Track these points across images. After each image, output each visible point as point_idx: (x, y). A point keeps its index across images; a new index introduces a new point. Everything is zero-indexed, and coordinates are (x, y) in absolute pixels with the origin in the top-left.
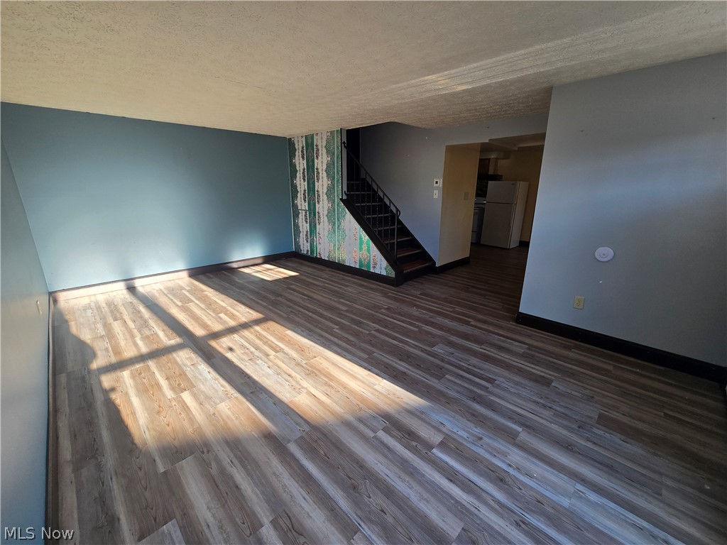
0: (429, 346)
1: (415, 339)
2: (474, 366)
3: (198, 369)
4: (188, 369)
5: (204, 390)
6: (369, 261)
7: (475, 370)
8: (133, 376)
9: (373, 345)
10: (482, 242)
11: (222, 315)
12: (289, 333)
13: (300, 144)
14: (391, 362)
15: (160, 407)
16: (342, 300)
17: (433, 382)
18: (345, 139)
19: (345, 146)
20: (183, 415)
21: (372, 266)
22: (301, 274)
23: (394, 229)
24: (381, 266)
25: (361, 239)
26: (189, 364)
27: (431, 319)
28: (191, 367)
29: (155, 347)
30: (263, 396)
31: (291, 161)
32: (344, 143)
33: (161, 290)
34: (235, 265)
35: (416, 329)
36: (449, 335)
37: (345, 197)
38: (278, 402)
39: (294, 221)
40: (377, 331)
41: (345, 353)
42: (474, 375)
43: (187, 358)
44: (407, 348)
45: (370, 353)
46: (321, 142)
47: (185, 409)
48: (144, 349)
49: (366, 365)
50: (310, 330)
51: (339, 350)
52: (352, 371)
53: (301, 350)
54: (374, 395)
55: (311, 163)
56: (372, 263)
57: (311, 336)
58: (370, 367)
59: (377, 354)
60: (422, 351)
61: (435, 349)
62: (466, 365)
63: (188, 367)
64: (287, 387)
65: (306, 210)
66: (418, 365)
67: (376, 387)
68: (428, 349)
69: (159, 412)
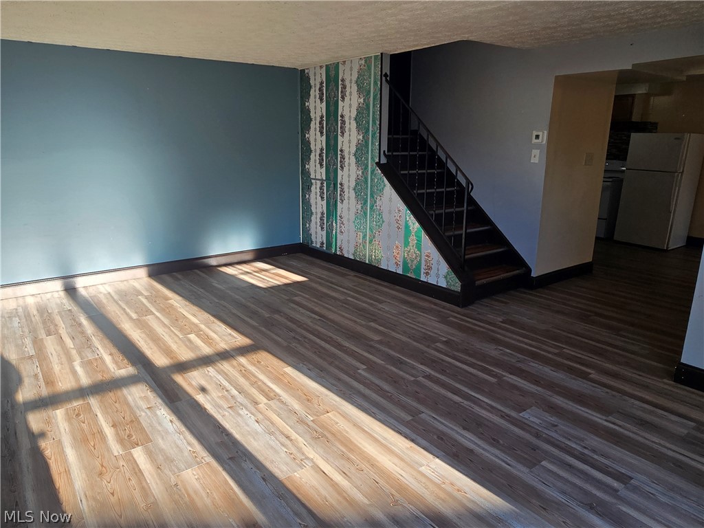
0: (514, 409)
1: (491, 395)
2: (594, 451)
3: (156, 415)
4: (143, 414)
5: (164, 447)
6: (420, 262)
7: (595, 457)
8: (69, 418)
9: (419, 401)
10: (616, 237)
11: (192, 336)
12: (289, 370)
13: (317, 79)
14: (449, 431)
15: (102, 466)
16: (372, 324)
17: (520, 471)
18: (387, 70)
19: (386, 80)
20: (133, 482)
21: (423, 271)
22: (310, 280)
23: (463, 211)
24: (439, 272)
25: (407, 227)
26: (144, 407)
27: (519, 365)
28: (147, 411)
29: (99, 377)
30: (247, 465)
31: (303, 104)
32: (386, 75)
33: (109, 293)
34: (213, 262)
35: (493, 380)
36: (550, 393)
37: (384, 161)
38: (268, 477)
39: (304, 196)
40: (428, 377)
41: (375, 410)
42: (593, 466)
43: (141, 398)
44: (477, 409)
45: (414, 413)
46: (349, 76)
47: (136, 473)
48: (85, 381)
49: (407, 431)
50: (322, 369)
51: (366, 405)
52: (385, 439)
53: (306, 399)
54: (420, 482)
55: (332, 108)
56: (423, 266)
57: (323, 377)
58: (414, 436)
59: (427, 415)
60: (502, 417)
61: (524, 415)
62: (578, 448)
63: (143, 410)
64: (283, 455)
65: (322, 180)
66: (494, 440)
67: (423, 469)
68: (513, 414)
69: (101, 474)
